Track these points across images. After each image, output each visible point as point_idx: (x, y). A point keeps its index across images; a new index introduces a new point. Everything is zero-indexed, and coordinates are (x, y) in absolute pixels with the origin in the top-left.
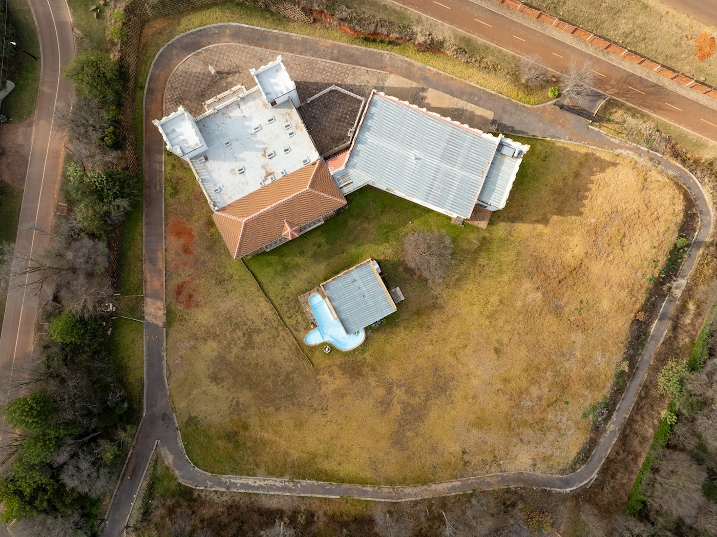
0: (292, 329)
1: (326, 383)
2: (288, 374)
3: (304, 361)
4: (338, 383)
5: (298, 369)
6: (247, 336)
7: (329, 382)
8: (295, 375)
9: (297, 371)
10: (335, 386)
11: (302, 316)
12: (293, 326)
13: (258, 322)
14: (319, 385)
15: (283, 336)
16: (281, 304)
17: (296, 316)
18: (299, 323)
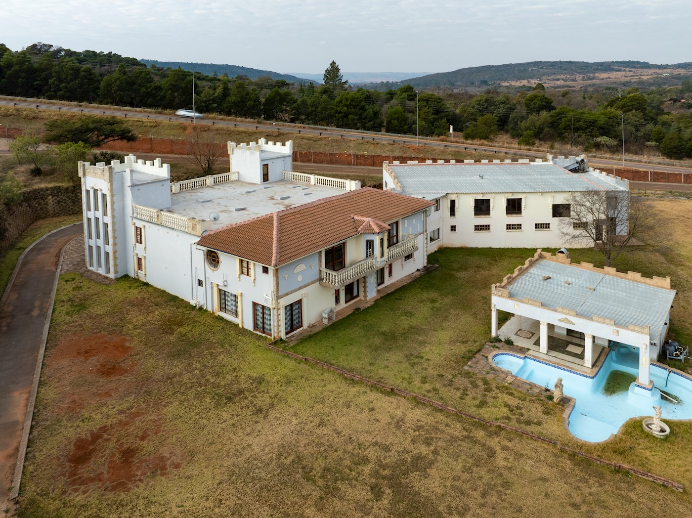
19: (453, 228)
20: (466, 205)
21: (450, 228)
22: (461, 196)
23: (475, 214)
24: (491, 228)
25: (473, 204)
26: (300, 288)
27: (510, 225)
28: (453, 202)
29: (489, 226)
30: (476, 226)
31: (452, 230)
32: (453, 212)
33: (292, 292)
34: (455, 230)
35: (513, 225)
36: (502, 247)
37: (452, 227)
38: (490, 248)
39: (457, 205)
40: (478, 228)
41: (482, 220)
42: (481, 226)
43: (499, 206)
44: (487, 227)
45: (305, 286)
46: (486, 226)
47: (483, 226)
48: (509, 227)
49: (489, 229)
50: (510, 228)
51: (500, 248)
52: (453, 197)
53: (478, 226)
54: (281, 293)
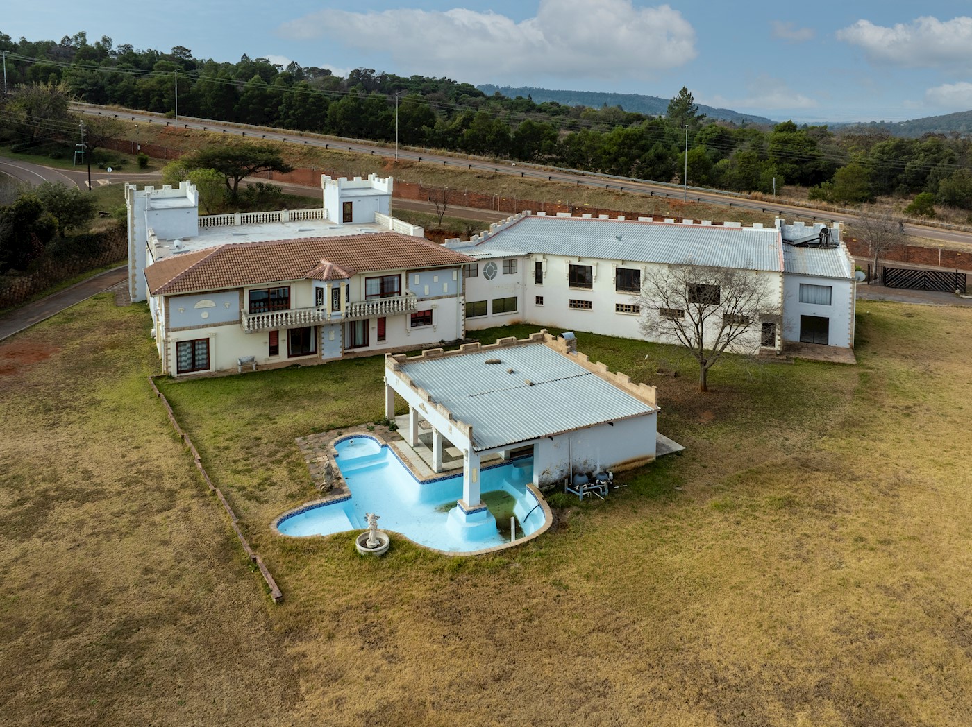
0: (235, 494)
1: (335, 678)
2: (128, 626)
3: (244, 585)
4: (408, 675)
5: (195, 611)
6: (28, 505)
7: (354, 674)
8: (164, 634)
9: (187, 619)
10: (391, 693)
11: (291, 471)
12: (242, 489)
13: (108, 478)
14: (292, 681)
15: (186, 510)
16: (227, 448)
17: (269, 469)
18: (273, 484)
19: (539, 300)
20: (558, 270)
21: (534, 300)
22: (549, 257)
23: (571, 285)
24: (593, 305)
25: (566, 271)
26: (206, 326)
27: (622, 306)
28: (539, 266)
29: (590, 303)
30: (571, 301)
31: (537, 302)
32: (539, 279)
33: (190, 328)
34: (542, 303)
35: (626, 306)
36: (609, 334)
37: (538, 298)
38: (591, 333)
39: (544, 270)
40: (575, 304)
41: (581, 294)
42: (579, 301)
43: (604, 276)
44: (588, 305)
45: (214, 325)
46: (587, 302)
47: (582, 302)
48: (620, 308)
49: (590, 307)
50: (622, 310)
51: (605, 336)
52: (540, 259)
53: (575, 301)
54: (172, 326)
